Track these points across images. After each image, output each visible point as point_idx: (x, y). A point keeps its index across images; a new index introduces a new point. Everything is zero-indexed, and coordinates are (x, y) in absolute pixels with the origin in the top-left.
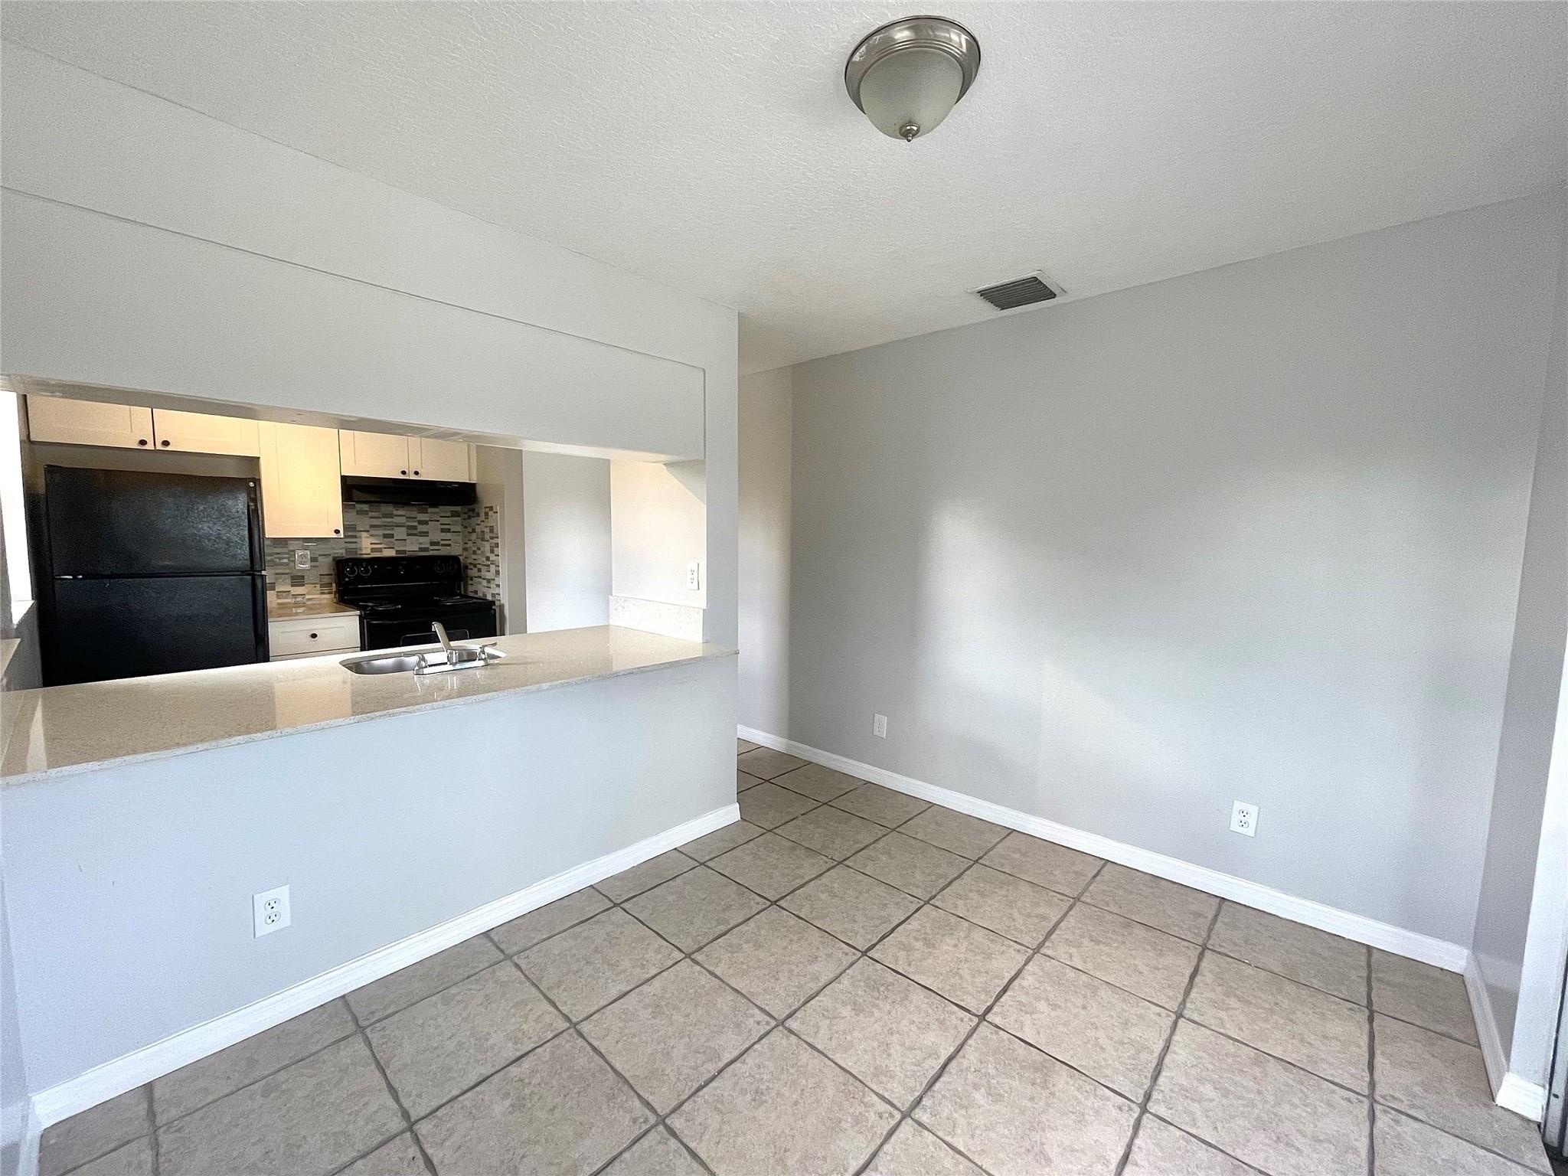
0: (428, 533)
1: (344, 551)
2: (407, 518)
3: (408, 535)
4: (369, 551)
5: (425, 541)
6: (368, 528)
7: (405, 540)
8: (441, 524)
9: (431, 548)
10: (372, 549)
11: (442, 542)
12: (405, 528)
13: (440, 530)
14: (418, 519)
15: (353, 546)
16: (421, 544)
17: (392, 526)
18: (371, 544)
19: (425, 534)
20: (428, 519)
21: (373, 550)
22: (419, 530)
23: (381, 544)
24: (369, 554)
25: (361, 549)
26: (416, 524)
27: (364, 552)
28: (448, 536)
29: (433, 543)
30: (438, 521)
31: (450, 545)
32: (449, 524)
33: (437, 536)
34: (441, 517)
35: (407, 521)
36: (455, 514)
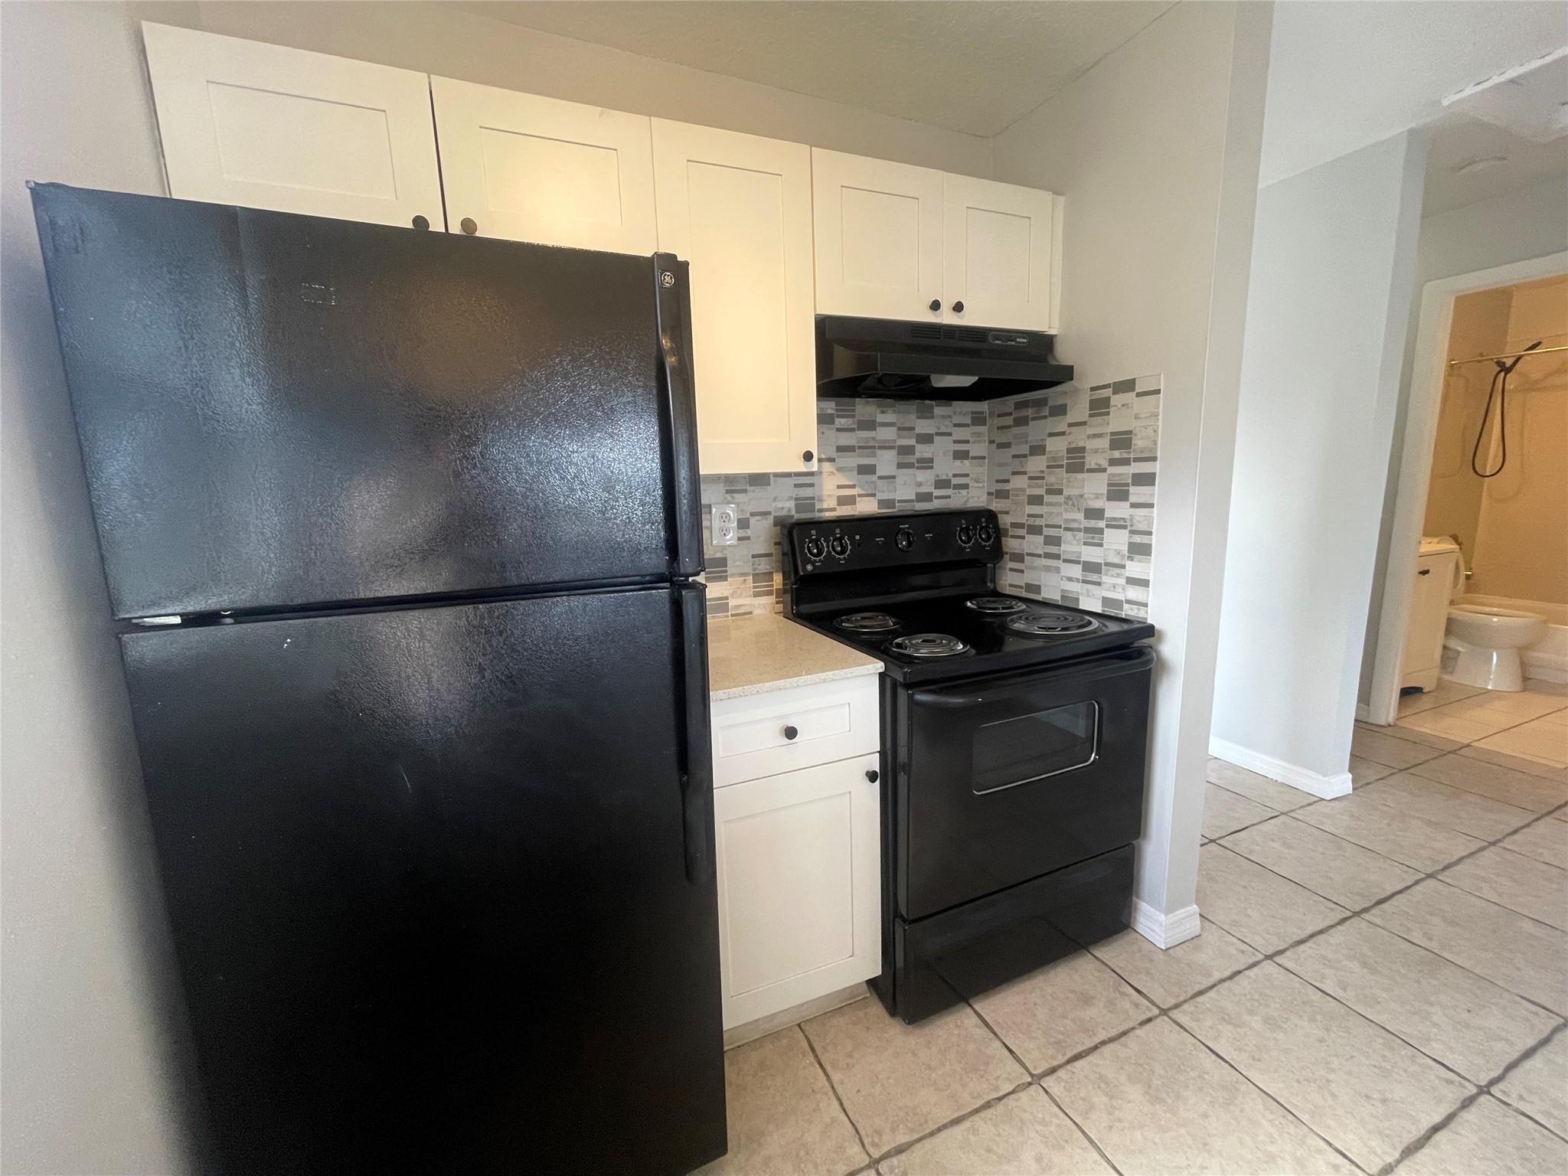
0: (931, 460)
1: (791, 504)
2: (900, 429)
3: (900, 466)
4: (833, 503)
5: (925, 479)
6: (833, 454)
7: (894, 477)
8: (955, 442)
9: (937, 493)
10: (839, 498)
11: (955, 481)
12: (894, 452)
13: (952, 453)
14: (917, 431)
15: (807, 492)
16: (920, 484)
17: (870, 448)
18: (839, 487)
19: (926, 463)
20: (933, 431)
21: (843, 501)
22: (918, 455)
23: (853, 486)
24: (834, 510)
25: (821, 500)
26: (912, 442)
27: (825, 506)
28: (965, 466)
29: (941, 484)
30: (950, 434)
31: (966, 486)
32: (967, 442)
33: (945, 467)
34: (956, 425)
35: (900, 437)
36: (978, 420)
